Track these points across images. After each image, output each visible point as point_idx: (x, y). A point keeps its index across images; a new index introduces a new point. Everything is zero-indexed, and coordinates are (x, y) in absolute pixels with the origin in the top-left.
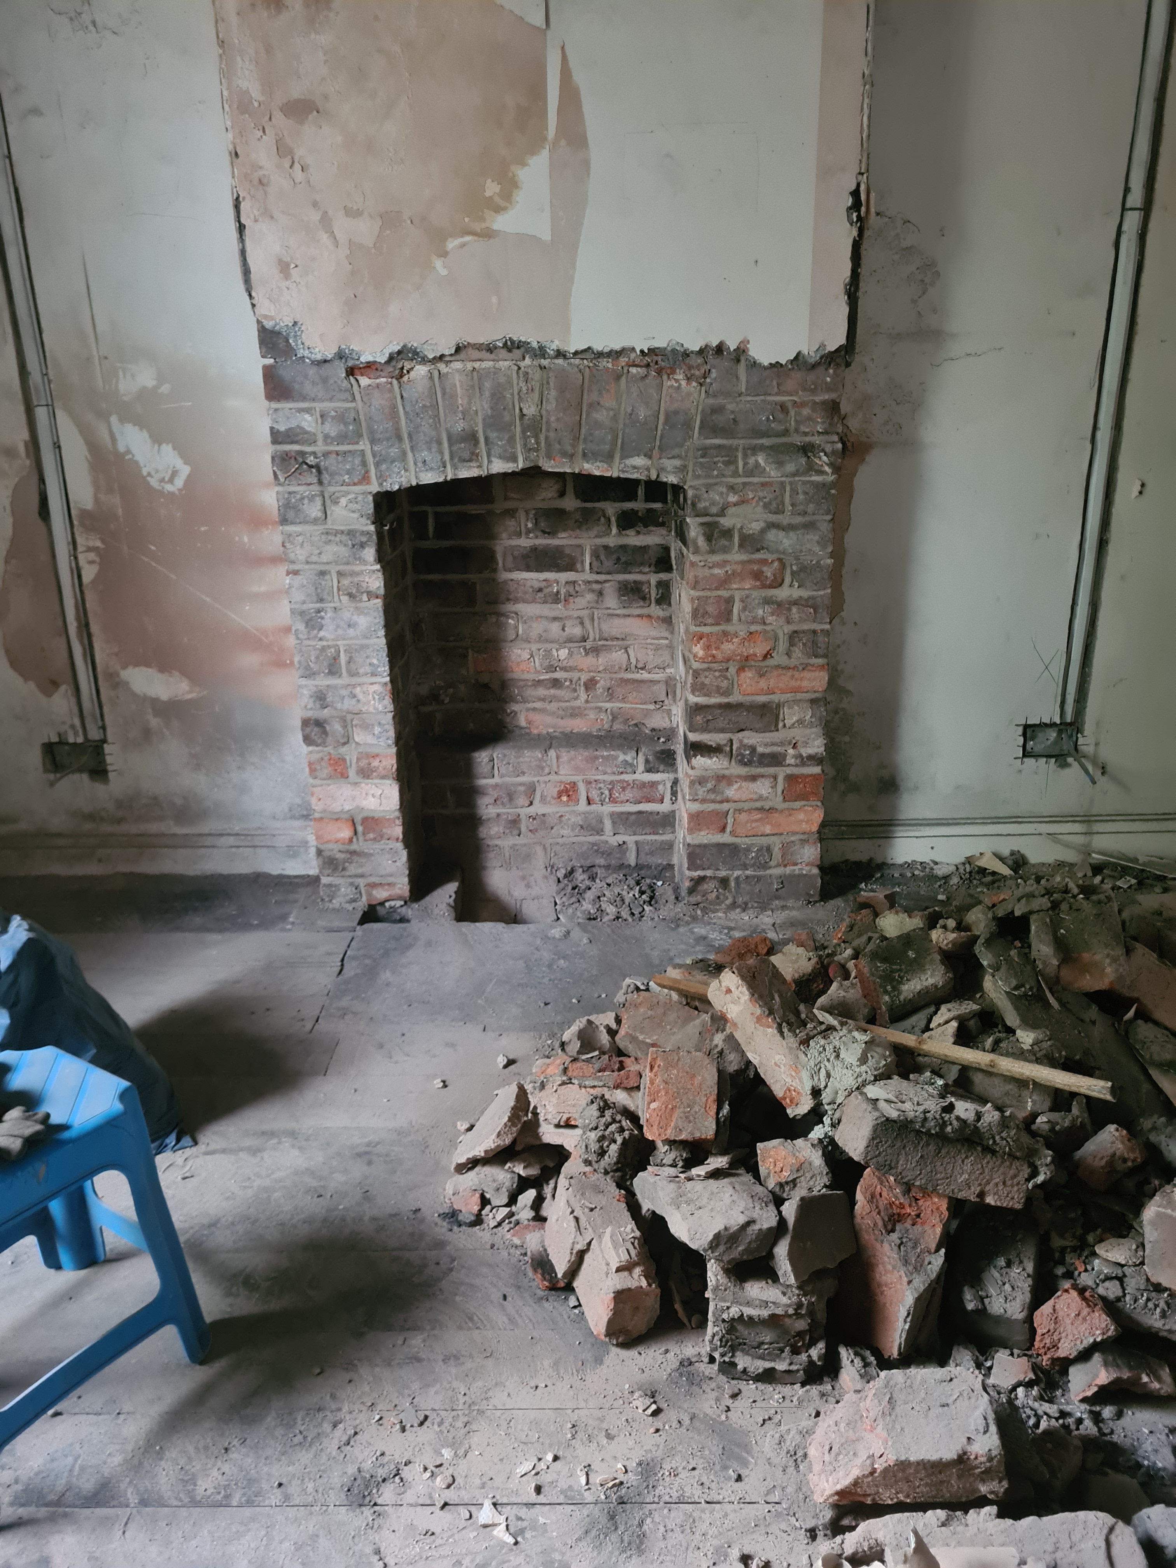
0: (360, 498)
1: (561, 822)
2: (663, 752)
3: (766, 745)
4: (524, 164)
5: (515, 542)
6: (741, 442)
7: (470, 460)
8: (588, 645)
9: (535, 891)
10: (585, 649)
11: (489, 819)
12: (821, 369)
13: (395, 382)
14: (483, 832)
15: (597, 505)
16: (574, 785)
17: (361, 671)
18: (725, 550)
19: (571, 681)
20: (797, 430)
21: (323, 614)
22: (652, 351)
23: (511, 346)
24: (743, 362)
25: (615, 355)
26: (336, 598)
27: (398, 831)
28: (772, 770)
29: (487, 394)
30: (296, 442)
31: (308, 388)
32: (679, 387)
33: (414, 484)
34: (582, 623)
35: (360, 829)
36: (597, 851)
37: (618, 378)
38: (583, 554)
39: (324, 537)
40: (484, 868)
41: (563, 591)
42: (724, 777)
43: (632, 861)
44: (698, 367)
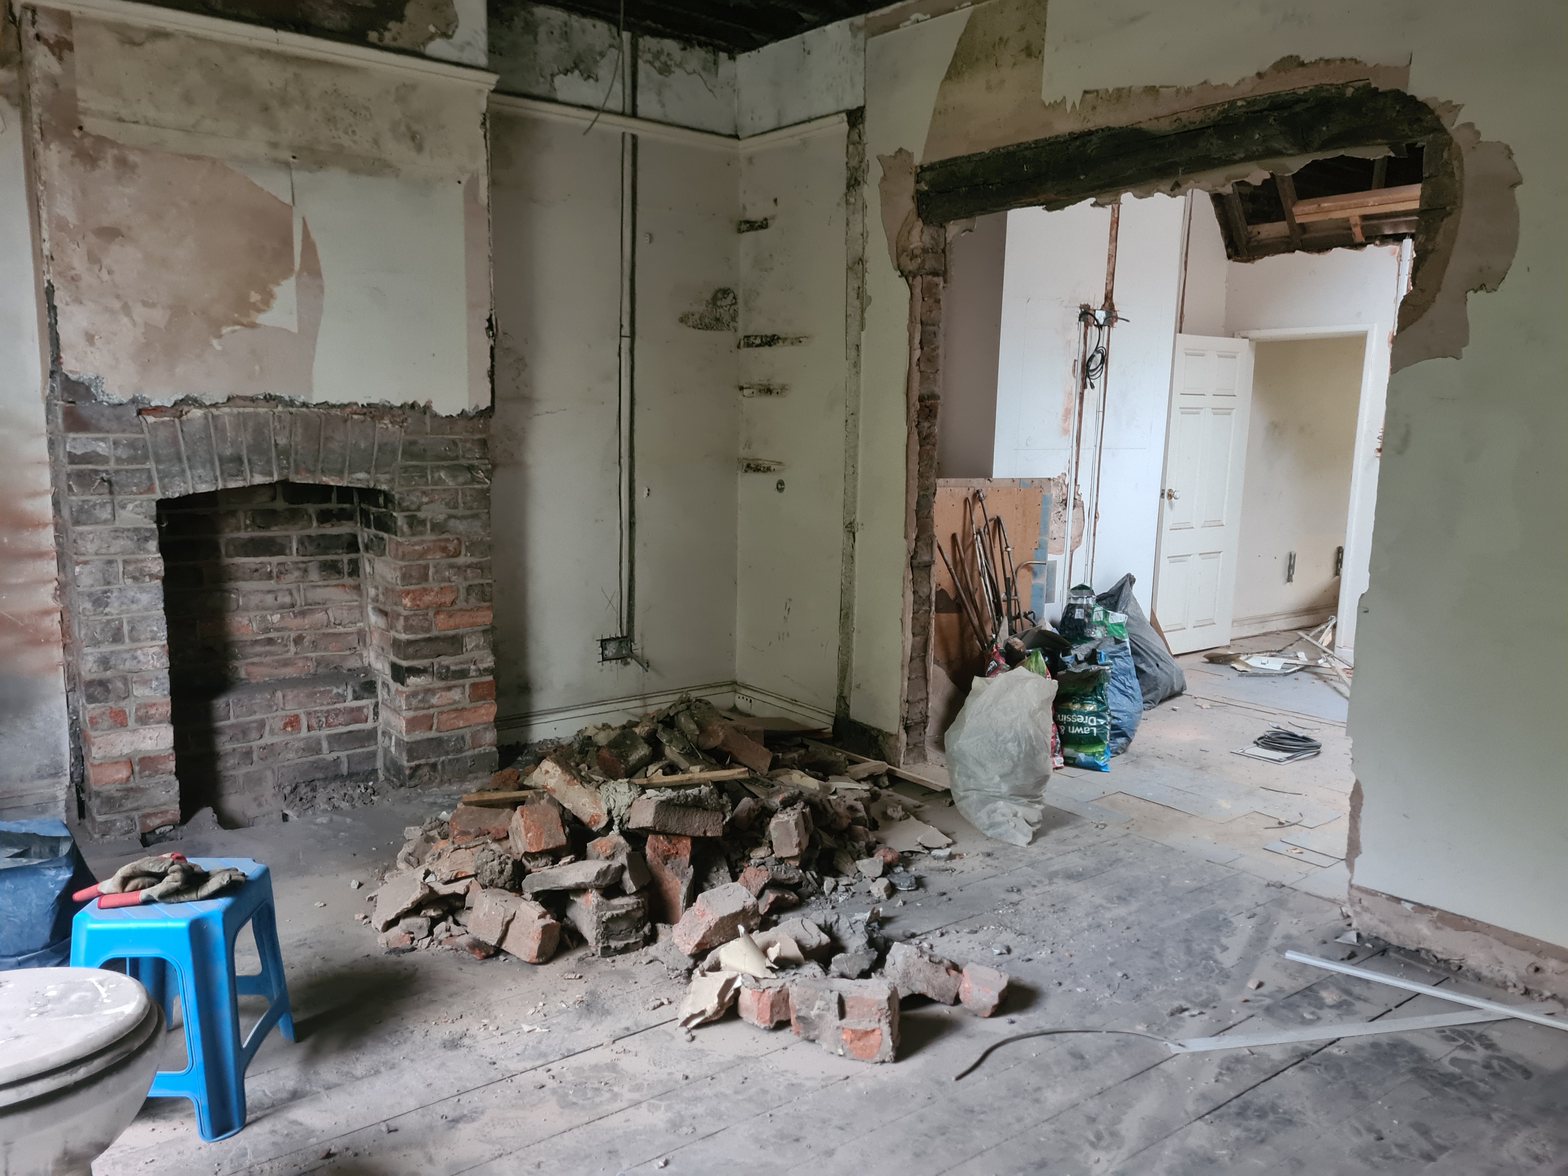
0: (145, 504)
1: (286, 748)
2: (366, 683)
3: (456, 664)
4: (278, 284)
5: (235, 535)
6: (429, 463)
7: (237, 476)
8: (296, 609)
9: (266, 808)
10: (294, 613)
11: (226, 754)
12: (476, 420)
13: (177, 420)
14: (221, 765)
15: (301, 506)
16: (297, 717)
17: (143, 637)
18: (422, 533)
19: (283, 639)
20: (464, 457)
21: (109, 594)
22: (369, 405)
23: (269, 398)
24: (428, 414)
25: (343, 406)
26: (121, 581)
27: (172, 765)
28: (461, 681)
29: (250, 430)
30: (90, 463)
31: (103, 423)
32: (387, 428)
33: (191, 492)
34: (291, 594)
35: (137, 768)
36: (316, 768)
37: (346, 421)
38: (291, 542)
39: (113, 534)
40: (221, 796)
41: (275, 571)
42: (429, 690)
43: (345, 772)
44: (399, 416)
